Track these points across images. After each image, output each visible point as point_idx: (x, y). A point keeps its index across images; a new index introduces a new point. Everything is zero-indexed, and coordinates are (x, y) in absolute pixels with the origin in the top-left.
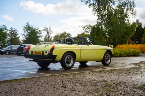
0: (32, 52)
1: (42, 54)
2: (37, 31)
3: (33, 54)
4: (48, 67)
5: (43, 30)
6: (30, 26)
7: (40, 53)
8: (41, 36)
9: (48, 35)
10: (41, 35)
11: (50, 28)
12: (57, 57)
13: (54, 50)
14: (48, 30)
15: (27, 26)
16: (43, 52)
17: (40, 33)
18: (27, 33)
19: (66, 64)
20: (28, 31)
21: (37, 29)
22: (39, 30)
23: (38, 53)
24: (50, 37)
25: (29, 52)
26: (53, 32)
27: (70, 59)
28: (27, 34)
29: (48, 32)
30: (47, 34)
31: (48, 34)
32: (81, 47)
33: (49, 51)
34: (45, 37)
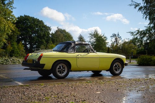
3: (28, 62)
12: (45, 66)
13: (42, 58)
16: (33, 61)
21: (102, 35)
26: (121, 39)
31: (116, 40)
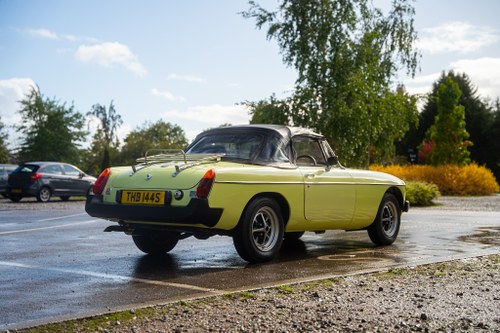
0: (119, 194)
1: (162, 202)
2: (70, 115)
3: (124, 200)
4: (170, 252)
5: (88, 114)
6: (44, 99)
7: (152, 199)
8: (82, 135)
9: (107, 130)
10: (82, 130)
11: (112, 108)
12: (223, 216)
13: (215, 187)
14: (105, 115)
15: (34, 98)
16: (168, 196)
17: (80, 125)
18: (34, 123)
19: (256, 242)
20: (35, 116)
21: (67, 108)
22: (75, 111)
23: (147, 199)
24: (111, 140)
25: (104, 193)
26: (122, 122)
27: (269, 222)
28: (34, 127)
29: (105, 122)
30: (101, 127)
31: (104, 126)
32: (307, 176)
33: (195, 189)
34: (95, 137)
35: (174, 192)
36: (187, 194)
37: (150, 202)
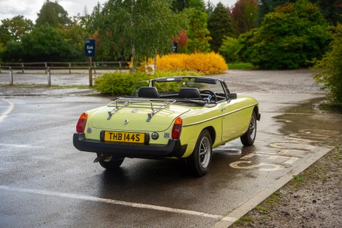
0: (103, 134)
7: (133, 138)
12: (187, 149)
16: (147, 137)
23: (128, 139)
32: (222, 110)
35: (150, 133)
36: (161, 135)
37: (131, 141)
